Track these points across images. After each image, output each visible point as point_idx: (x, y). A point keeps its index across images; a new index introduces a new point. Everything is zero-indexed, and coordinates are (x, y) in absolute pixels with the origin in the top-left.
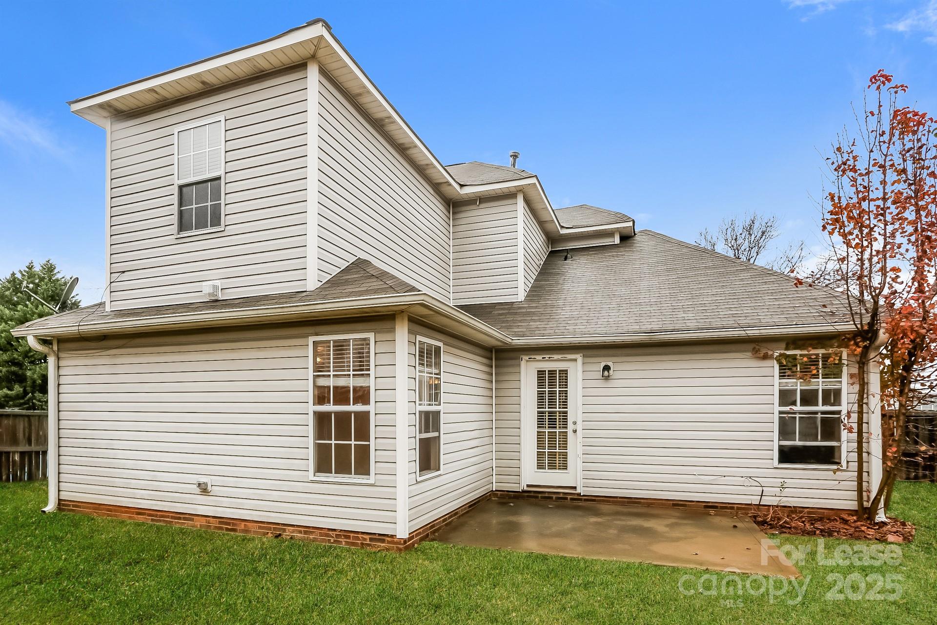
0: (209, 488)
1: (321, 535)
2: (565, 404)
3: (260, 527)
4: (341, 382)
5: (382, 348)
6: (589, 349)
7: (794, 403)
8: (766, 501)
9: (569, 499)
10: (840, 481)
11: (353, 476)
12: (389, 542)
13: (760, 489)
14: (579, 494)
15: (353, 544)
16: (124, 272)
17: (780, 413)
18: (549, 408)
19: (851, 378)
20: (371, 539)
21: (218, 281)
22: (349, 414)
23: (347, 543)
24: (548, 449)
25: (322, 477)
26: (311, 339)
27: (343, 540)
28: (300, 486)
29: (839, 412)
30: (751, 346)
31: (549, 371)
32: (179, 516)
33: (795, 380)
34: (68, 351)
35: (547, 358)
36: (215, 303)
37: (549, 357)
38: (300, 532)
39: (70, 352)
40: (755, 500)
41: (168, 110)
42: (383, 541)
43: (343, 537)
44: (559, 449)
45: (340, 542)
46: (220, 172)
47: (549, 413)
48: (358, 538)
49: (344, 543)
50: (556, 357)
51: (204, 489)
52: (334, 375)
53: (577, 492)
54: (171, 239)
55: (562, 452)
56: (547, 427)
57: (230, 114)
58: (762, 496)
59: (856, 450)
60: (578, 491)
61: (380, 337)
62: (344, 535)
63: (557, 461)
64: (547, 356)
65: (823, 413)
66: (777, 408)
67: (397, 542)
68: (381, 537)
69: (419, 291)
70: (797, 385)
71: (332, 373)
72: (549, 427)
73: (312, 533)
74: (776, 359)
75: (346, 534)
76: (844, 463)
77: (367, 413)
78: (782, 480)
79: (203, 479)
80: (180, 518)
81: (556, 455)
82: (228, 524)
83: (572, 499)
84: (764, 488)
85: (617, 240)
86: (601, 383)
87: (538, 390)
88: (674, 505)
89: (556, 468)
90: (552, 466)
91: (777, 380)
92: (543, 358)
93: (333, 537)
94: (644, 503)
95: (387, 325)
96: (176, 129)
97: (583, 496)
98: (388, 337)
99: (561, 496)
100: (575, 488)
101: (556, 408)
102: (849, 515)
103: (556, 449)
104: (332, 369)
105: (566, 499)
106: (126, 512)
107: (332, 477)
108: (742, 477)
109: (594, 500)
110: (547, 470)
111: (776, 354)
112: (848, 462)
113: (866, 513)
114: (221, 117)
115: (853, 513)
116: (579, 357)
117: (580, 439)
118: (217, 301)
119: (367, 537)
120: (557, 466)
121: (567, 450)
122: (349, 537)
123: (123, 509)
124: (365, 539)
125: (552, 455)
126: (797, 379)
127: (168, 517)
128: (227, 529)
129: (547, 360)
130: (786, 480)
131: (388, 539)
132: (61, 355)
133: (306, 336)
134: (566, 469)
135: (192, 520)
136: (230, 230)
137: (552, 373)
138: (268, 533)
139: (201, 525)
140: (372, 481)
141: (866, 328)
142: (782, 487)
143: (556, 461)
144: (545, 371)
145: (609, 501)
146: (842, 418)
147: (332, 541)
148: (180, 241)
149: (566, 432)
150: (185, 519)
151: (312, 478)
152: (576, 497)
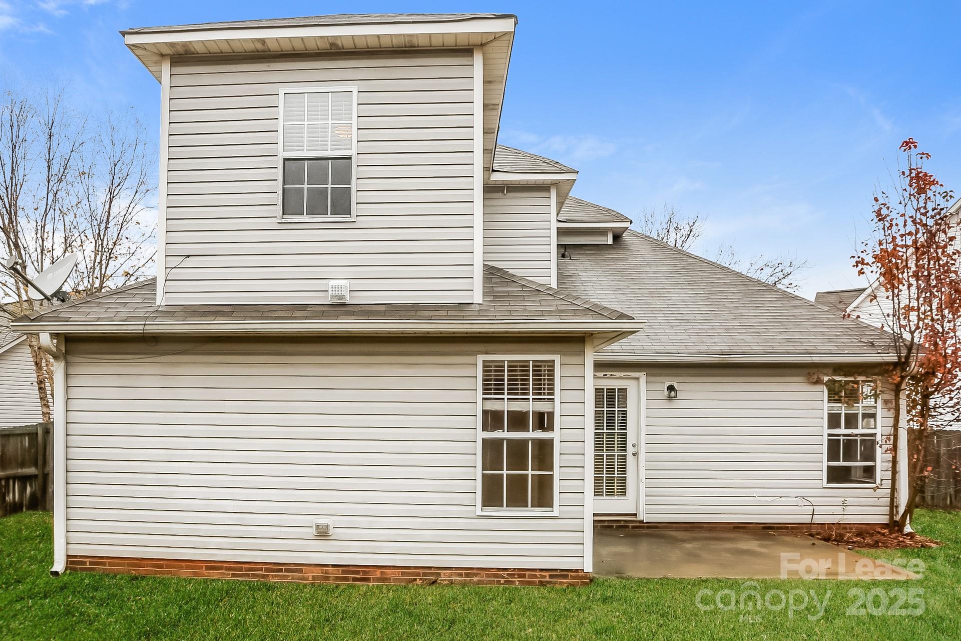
0: (331, 531)
1: (488, 576)
2: (624, 425)
3: (403, 574)
4: (517, 406)
5: (570, 371)
6: (653, 368)
7: (839, 426)
8: (818, 519)
9: (630, 527)
10: (879, 498)
11: (529, 508)
12: (573, 577)
13: (812, 508)
14: (642, 522)
15: (529, 583)
16: (188, 256)
17: (829, 435)
18: (607, 429)
19: (886, 404)
20: (551, 576)
21: (346, 281)
22: (525, 441)
23: (521, 583)
24: (606, 474)
25: (490, 511)
26: (481, 358)
27: (516, 580)
28: (462, 523)
29: (874, 435)
30: (806, 371)
31: (607, 389)
32: (277, 567)
33: (840, 405)
34: (85, 354)
35: (608, 376)
36: (340, 308)
37: (610, 374)
38: (460, 575)
39: (85, 356)
40: (807, 519)
41: (268, 64)
42: (566, 577)
43: (516, 577)
44: (618, 474)
45: (512, 582)
46: (352, 153)
47: (607, 435)
48: (535, 576)
49: (517, 583)
50: (618, 374)
51: (323, 533)
52: (508, 399)
53: (639, 519)
54: (272, 223)
55: (621, 477)
56: (605, 450)
57: (365, 86)
58: (813, 515)
59: (891, 469)
60: (640, 517)
61: (568, 359)
62: (518, 575)
63: (616, 486)
64: (609, 374)
65: (862, 435)
66: (826, 431)
67: (583, 577)
68: (564, 573)
69: (634, 319)
70: (842, 409)
71: (506, 396)
72: (607, 450)
73: (476, 575)
74: (826, 384)
75: (521, 573)
76: (878, 481)
77: (550, 442)
78: (843, 499)
79: (322, 521)
80: (280, 570)
81: (614, 480)
82: (358, 573)
83: (634, 527)
84: (815, 508)
85: (610, 241)
86: (666, 404)
87: (596, 409)
88: (735, 528)
89: (614, 495)
90: (610, 493)
91: (826, 405)
92: (604, 375)
93: (503, 577)
94: (706, 528)
95: (575, 347)
96: (282, 90)
97: (647, 523)
98: (576, 360)
99: (622, 524)
100: (635, 515)
101: (614, 429)
102: (882, 528)
103: (614, 474)
104: (506, 391)
105: (628, 527)
106: (188, 567)
107: (505, 511)
108: (796, 497)
109: (657, 527)
110: (605, 497)
111: (826, 379)
112: (882, 480)
113: (895, 526)
114: (354, 88)
115: (885, 527)
116: (642, 376)
117: (643, 463)
118: (344, 305)
119: (547, 574)
120: (615, 492)
121: (626, 474)
122: (524, 576)
123: (183, 564)
124: (545, 577)
125: (610, 480)
126: (843, 403)
127: (261, 569)
128: (355, 579)
129: (608, 378)
130: (846, 499)
131: (572, 574)
132: (71, 359)
133: (475, 353)
134: (625, 495)
135: (301, 571)
136: (362, 222)
137: (611, 391)
138: (415, 580)
139: (314, 578)
140: (556, 513)
141: (903, 360)
142: (844, 505)
143: (614, 486)
144: (603, 389)
145: (672, 528)
146: (877, 440)
147: (502, 582)
148: (283, 226)
149: (625, 456)
150: (287, 570)
151: (479, 513)
152: (638, 524)
